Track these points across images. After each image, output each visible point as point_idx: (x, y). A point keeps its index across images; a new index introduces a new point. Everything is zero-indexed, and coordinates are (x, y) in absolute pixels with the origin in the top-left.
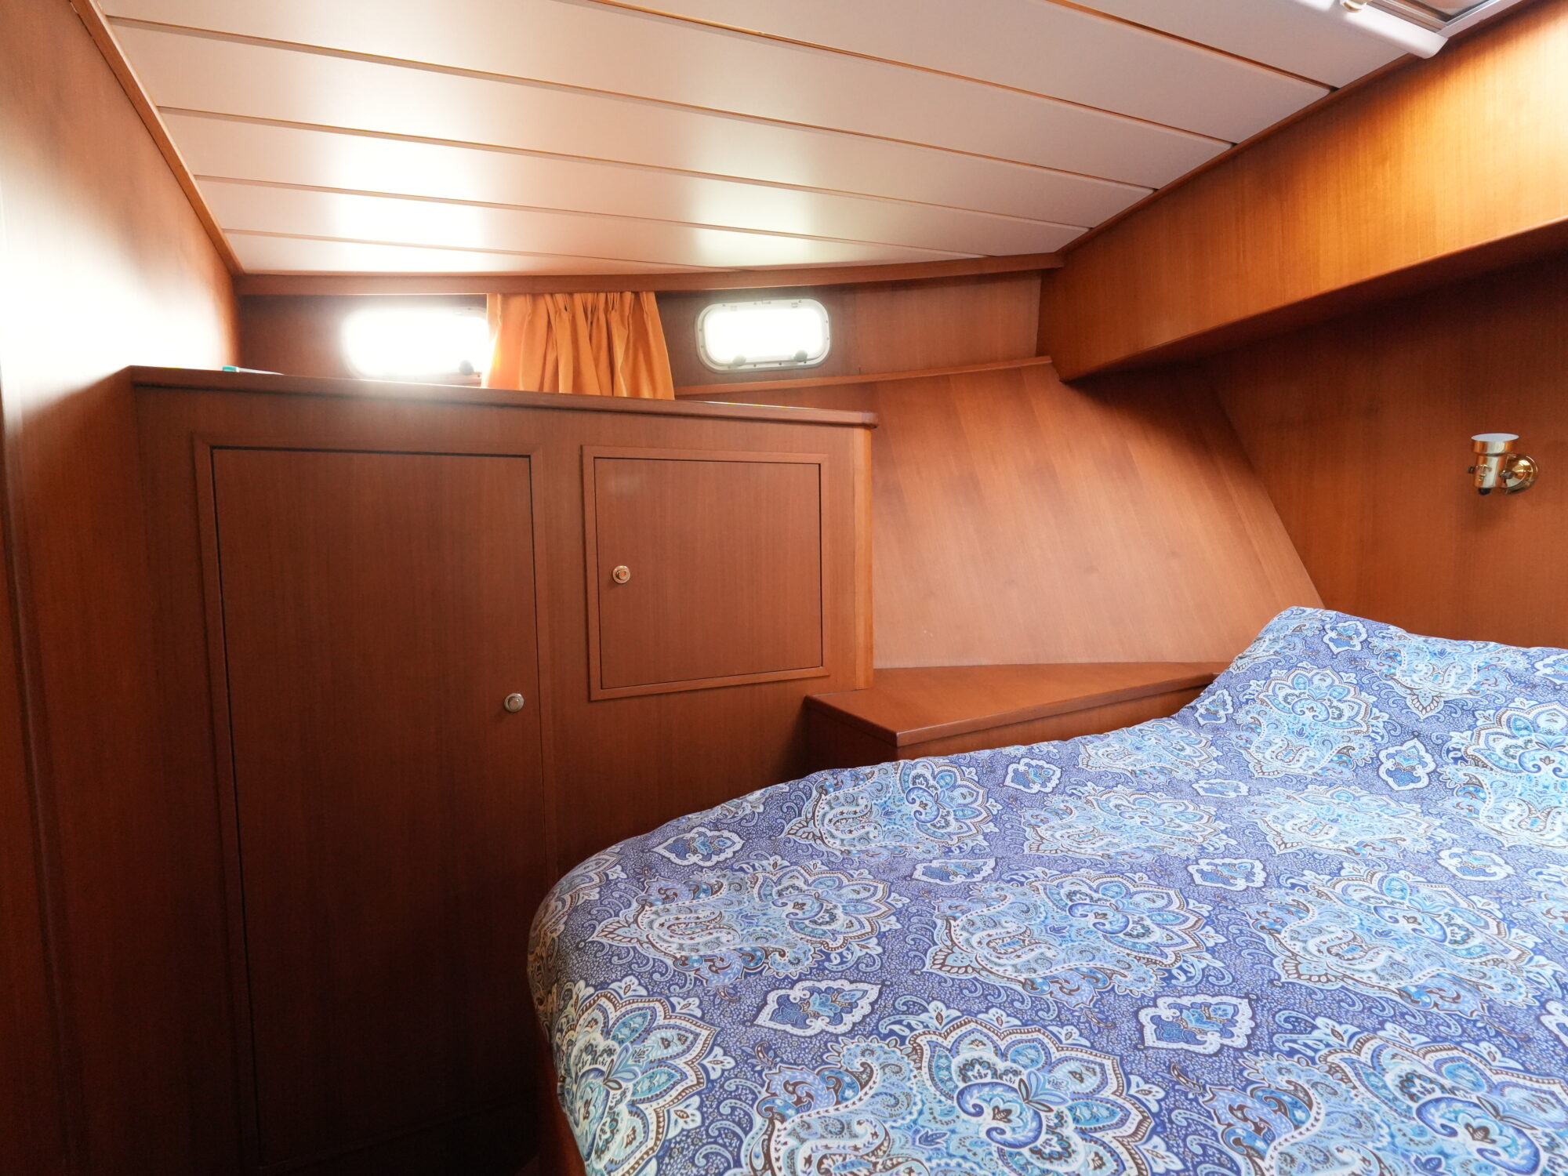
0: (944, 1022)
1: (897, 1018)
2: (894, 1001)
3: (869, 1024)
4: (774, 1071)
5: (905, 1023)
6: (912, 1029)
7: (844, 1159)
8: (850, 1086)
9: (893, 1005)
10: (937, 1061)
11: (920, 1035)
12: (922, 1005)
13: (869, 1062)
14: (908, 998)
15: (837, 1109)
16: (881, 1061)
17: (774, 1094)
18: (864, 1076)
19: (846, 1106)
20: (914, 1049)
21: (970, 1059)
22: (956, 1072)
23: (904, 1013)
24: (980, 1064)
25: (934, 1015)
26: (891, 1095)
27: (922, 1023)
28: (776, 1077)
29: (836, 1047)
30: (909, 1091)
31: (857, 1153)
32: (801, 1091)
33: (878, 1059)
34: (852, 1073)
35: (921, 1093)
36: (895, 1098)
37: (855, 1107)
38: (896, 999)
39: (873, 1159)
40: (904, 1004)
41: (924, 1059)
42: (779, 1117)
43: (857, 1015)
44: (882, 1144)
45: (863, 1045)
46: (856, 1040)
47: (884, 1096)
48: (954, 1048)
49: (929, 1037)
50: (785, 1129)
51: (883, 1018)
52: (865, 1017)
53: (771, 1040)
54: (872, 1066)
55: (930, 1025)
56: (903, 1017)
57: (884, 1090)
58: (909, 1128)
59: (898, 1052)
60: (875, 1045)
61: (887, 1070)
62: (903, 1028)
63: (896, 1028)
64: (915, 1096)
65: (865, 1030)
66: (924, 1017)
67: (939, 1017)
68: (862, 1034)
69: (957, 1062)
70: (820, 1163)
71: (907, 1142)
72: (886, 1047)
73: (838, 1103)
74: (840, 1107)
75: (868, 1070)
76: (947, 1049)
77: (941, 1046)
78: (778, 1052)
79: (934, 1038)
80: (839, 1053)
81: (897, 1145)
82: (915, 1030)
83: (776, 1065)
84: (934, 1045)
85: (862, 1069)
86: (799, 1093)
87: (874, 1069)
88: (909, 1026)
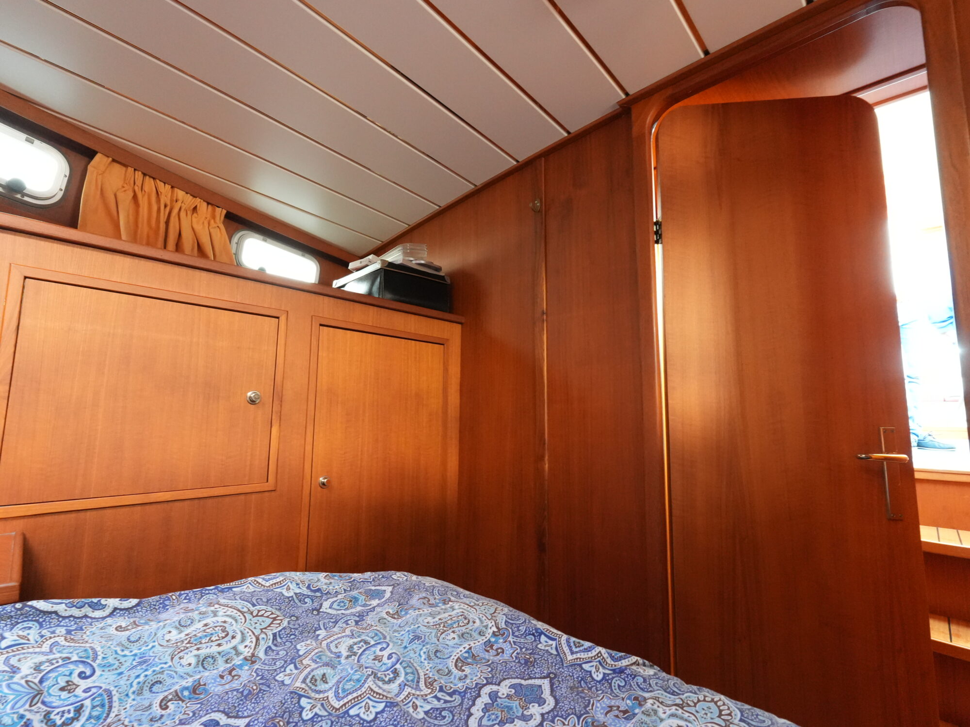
0: (411, 704)
1: (448, 705)
2: (453, 719)
3: (469, 699)
4: (515, 654)
5: (442, 701)
6: (436, 697)
7: (459, 624)
8: (466, 658)
9: (454, 716)
10: (415, 677)
11: (429, 694)
12: (430, 717)
13: (460, 673)
14: (441, 723)
15: (469, 645)
16: (452, 677)
17: (505, 642)
18: (460, 665)
19: (465, 648)
20: (432, 685)
21: (391, 684)
22: (401, 673)
23: (444, 709)
24: (384, 680)
25: (419, 709)
26: (440, 658)
27: (428, 702)
28: (511, 651)
29: (486, 676)
30: (430, 662)
31: (453, 630)
32: (493, 652)
33: (455, 677)
34: (469, 664)
35: (421, 662)
36: (437, 657)
37: (460, 649)
38: (452, 721)
39: (445, 629)
40: (444, 717)
41: (423, 680)
42: (497, 634)
43: (480, 703)
44: (441, 635)
45: (468, 681)
46: (474, 683)
47: (444, 657)
48: (402, 687)
49: (422, 693)
50: (491, 628)
51: (459, 705)
52: (474, 704)
53: (528, 669)
54: (457, 671)
55: (422, 701)
56: (444, 706)
57: (445, 660)
58: (427, 643)
59: (442, 682)
60: (460, 685)
61: (447, 671)
62: (443, 698)
63: (448, 698)
64: (425, 659)
65: (471, 693)
66: (427, 707)
67: (415, 707)
68: (472, 689)
69: (401, 679)
70: (469, 621)
71: (428, 636)
72: (452, 686)
73: (470, 648)
74: (468, 647)
75: (459, 668)
76: (407, 685)
77: (412, 688)
78: (519, 664)
79: (418, 693)
80: (481, 672)
81: (433, 634)
82: (432, 697)
83: (516, 658)
84: (417, 688)
85: (463, 668)
86: (493, 651)
87: (455, 669)
88: (439, 699)
